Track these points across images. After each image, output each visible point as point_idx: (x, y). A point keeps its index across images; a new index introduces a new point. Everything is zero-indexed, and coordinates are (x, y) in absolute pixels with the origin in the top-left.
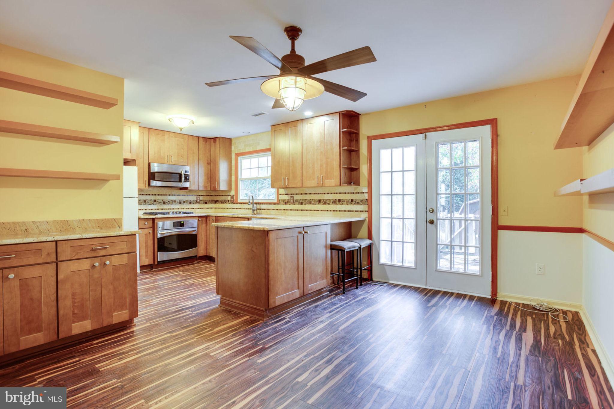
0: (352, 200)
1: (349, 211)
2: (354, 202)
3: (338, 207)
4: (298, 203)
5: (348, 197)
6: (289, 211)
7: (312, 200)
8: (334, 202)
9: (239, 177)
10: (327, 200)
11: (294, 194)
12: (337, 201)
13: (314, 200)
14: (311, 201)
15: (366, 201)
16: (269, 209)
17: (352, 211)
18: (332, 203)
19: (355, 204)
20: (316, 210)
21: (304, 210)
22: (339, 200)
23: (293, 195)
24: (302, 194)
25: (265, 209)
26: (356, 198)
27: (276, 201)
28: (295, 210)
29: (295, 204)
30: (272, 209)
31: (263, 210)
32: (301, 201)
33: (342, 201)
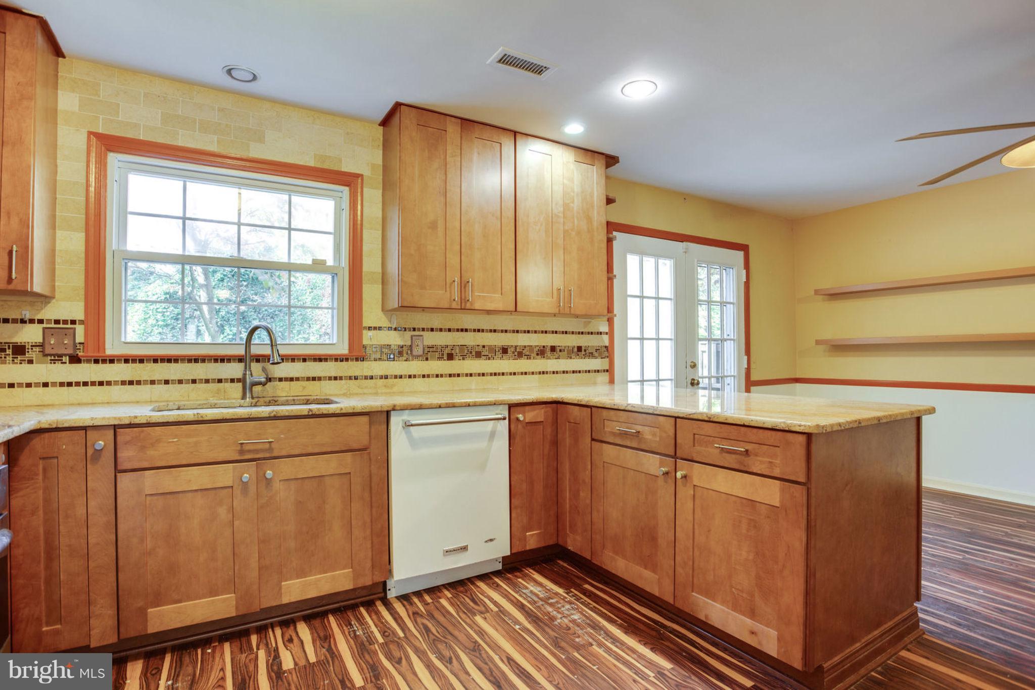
0: (579, 349)
1: (573, 372)
2: (583, 353)
3: (551, 364)
4: (437, 355)
5: (572, 341)
6: (407, 380)
7: (484, 347)
8: (541, 352)
9: (112, 243)
10: (525, 347)
11: (423, 330)
12: (548, 349)
13: (490, 346)
14: (480, 349)
15: (605, 349)
16: (314, 379)
17: (580, 372)
18: (538, 354)
19: (585, 356)
20: (495, 374)
21: (459, 375)
22: (553, 349)
23: (421, 333)
24: (449, 330)
25: (291, 379)
26: (586, 344)
27: (344, 350)
28: (428, 376)
29: (427, 359)
30: (330, 378)
31: (283, 384)
32: (447, 351)
33: (558, 349)
